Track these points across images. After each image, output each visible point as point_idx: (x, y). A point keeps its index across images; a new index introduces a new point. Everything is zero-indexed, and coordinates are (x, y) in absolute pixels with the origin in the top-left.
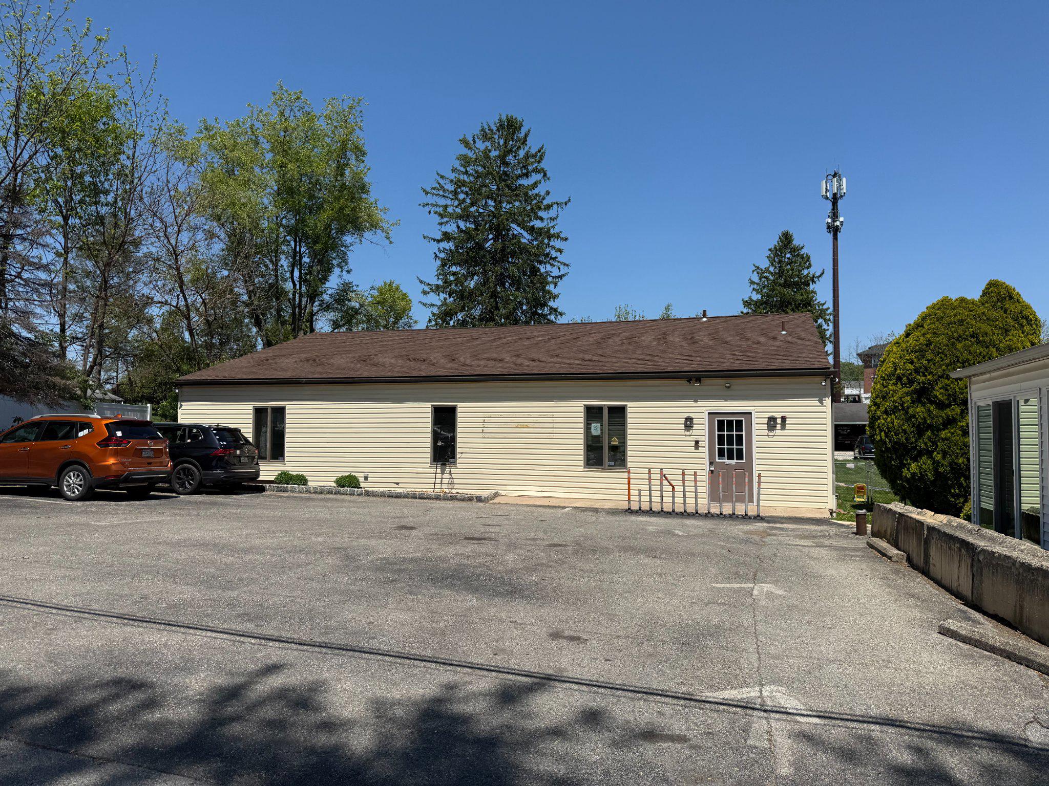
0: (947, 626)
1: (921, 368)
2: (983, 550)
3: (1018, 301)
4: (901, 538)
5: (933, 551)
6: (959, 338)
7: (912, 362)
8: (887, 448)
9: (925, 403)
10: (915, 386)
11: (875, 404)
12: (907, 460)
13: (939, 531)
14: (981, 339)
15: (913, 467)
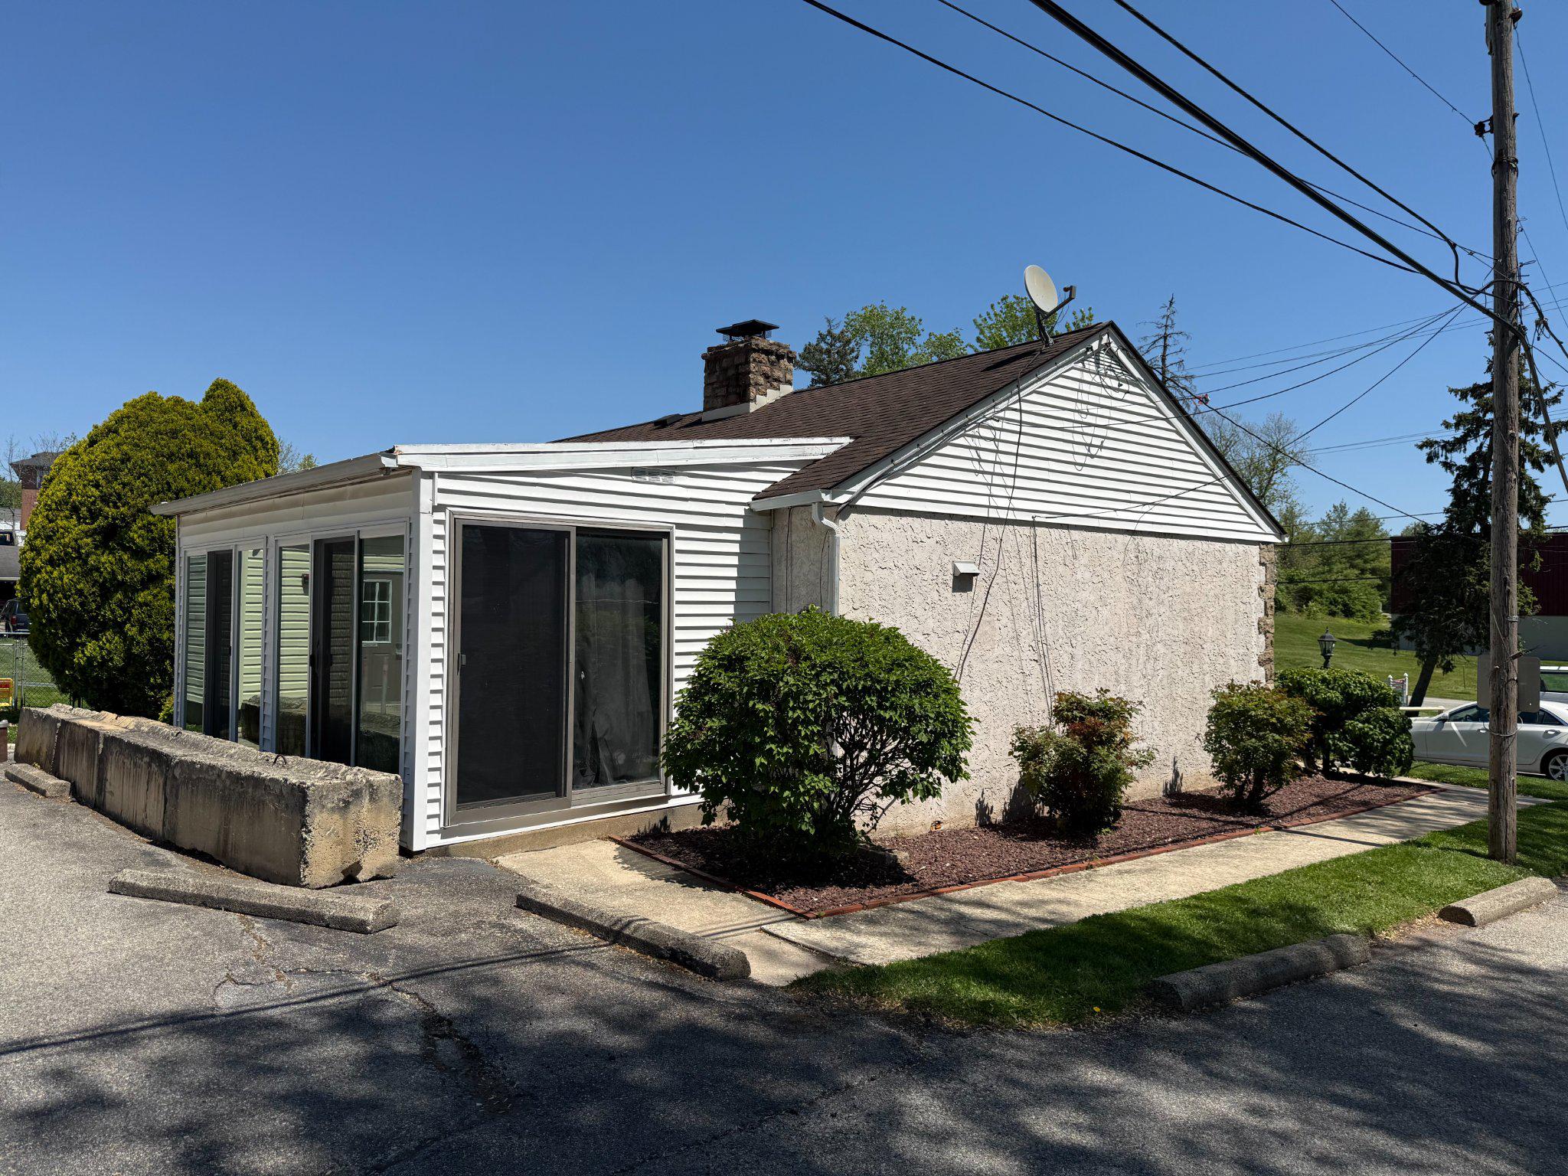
0: (121, 879)
1: (111, 495)
2: (181, 761)
3: (252, 414)
4: (64, 758)
5: (111, 773)
6: (171, 457)
7: (97, 486)
8: (50, 621)
9: (114, 549)
10: (101, 522)
11: (33, 548)
12: (80, 638)
13: (121, 741)
14: (202, 460)
15: (91, 648)
